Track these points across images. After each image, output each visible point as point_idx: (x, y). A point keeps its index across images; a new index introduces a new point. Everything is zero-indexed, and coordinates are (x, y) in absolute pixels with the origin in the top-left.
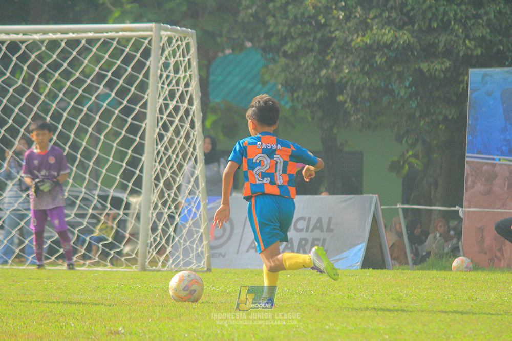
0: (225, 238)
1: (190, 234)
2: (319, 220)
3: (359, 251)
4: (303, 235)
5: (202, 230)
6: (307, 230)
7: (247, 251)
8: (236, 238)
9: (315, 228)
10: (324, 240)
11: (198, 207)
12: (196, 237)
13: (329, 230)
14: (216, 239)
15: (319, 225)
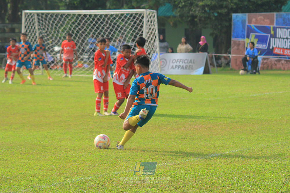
0: (165, 65)
1: (155, 67)
2: (191, 60)
3: (202, 69)
4: (187, 64)
5: (159, 66)
6: (188, 63)
7: (171, 69)
8: (167, 65)
9: (190, 62)
10: (192, 66)
11: (157, 60)
12: (157, 68)
13: (194, 63)
14: (162, 65)
15: (191, 61)
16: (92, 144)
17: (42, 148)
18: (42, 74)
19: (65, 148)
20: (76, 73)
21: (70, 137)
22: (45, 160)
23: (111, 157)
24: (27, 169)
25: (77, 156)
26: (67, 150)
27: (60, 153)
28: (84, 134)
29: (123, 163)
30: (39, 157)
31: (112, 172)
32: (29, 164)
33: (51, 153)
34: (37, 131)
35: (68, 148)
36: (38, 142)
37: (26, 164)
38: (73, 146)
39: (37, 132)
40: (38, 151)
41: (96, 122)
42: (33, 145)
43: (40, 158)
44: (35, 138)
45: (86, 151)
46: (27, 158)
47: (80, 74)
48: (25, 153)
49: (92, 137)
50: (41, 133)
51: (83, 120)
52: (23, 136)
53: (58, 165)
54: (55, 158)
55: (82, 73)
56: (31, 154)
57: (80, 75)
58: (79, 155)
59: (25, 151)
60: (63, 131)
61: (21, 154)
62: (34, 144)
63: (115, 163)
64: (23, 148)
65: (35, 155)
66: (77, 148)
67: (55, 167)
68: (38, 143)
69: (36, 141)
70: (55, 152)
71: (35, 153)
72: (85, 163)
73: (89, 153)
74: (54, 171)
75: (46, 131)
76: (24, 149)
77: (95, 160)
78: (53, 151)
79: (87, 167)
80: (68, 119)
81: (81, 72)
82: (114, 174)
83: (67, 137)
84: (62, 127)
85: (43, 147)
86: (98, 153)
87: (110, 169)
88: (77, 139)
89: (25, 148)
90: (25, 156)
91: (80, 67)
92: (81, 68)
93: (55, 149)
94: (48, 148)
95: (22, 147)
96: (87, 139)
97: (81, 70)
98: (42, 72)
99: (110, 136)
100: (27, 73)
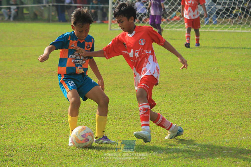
16: (197, 108)
19: (166, 112)
20: (172, 27)
21: (171, 100)
23: (220, 122)
24: (124, 136)
25: (180, 121)
26: (168, 115)
28: (186, 97)
29: (234, 129)
30: (136, 123)
31: (222, 140)
32: (126, 130)
34: (133, 93)
35: (169, 113)
37: (123, 131)
38: (175, 110)
40: (135, 116)
41: (200, 83)
44: (130, 101)
45: (190, 116)
46: (122, 123)
47: (177, 28)
48: (120, 118)
49: (196, 100)
51: (185, 82)
52: (117, 99)
53: (159, 131)
55: (180, 27)
56: (127, 119)
57: (178, 30)
58: (182, 121)
59: (121, 116)
60: (162, 93)
61: (116, 119)
62: (130, 108)
63: (225, 130)
66: (179, 113)
67: (156, 134)
69: (131, 105)
71: (131, 118)
72: (190, 129)
73: (194, 118)
74: (155, 138)
77: (201, 127)
79: (192, 134)
80: (167, 80)
81: (179, 25)
82: (224, 141)
83: (167, 101)
84: (160, 89)
86: (204, 119)
87: (220, 136)
88: (179, 103)
89: (120, 113)
90: (121, 122)
91: (178, 19)
92: (179, 21)
95: (117, 111)
96: (190, 102)
97: (179, 23)
99: (217, 99)
100: (115, 28)
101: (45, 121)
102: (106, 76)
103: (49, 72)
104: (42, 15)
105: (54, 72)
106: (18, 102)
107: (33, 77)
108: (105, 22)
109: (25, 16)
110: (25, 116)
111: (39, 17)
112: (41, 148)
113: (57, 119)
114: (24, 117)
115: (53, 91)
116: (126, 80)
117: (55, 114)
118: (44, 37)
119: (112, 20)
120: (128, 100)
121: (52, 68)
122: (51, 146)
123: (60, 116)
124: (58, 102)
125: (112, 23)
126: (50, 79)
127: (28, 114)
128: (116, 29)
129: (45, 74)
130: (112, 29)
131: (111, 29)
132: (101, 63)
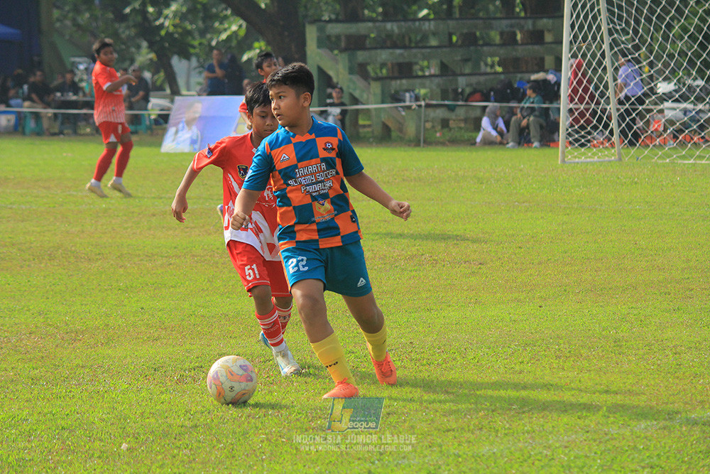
17: (612, 345)
18: (620, 159)
19: (674, 344)
21: (689, 319)
22: (619, 372)
24: (573, 392)
26: (678, 350)
27: (660, 358)
30: (604, 365)
32: (580, 381)
33: (637, 357)
34: (602, 304)
35: (681, 346)
36: (603, 331)
37: (572, 381)
38: (696, 339)
39: (601, 306)
40: (603, 351)
42: (589, 337)
43: (608, 368)
46: (573, 367)
48: (568, 355)
50: (611, 309)
53: (653, 383)
54: (648, 367)
56: (585, 359)
59: (570, 352)
60: (671, 304)
61: (558, 357)
62: (593, 335)
64: (564, 343)
65: (595, 361)
67: (646, 388)
68: (603, 333)
69: (597, 329)
70: (648, 354)
71: (594, 356)
74: (643, 396)
75: (624, 304)
76: (567, 346)
78: (641, 352)
84: (667, 296)
85: (615, 342)
89: (570, 344)
90: (569, 364)
93: (647, 348)
94: (628, 344)
95: (561, 342)
98: (620, 154)
100: (575, 157)
101: (399, 360)
102: (545, 267)
103: (412, 257)
104: (401, 130)
105: (423, 257)
106: (339, 321)
107: (376, 267)
108: (552, 145)
109: (361, 130)
110: (354, 350)
111: (394, 134)
112: (389, 414)
113: (426, 356)
114: (353, 353)
115: (419, 299)
116: (591, 275)
117: (421, 347)
118: (404, 180)
119: (567, 138)
120: (590, 318)
121: (419, 248)
122: (410, 410)
123: (431, 352)
124: (429, 321)
125: (567, 147)
126: (413, 273)
127: (360, 347)
128: (577, 160)
129: (402, 262)
130: (566, 159)
131: (563, 161)
132: (533, 237)
